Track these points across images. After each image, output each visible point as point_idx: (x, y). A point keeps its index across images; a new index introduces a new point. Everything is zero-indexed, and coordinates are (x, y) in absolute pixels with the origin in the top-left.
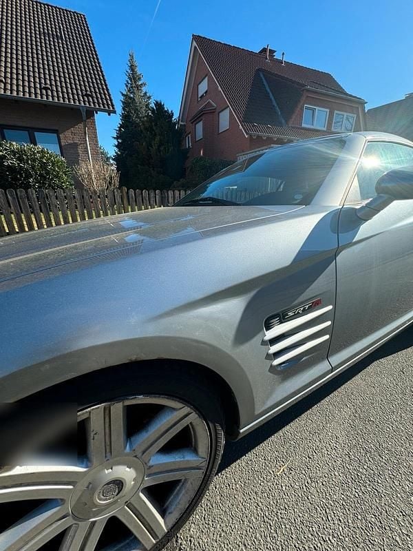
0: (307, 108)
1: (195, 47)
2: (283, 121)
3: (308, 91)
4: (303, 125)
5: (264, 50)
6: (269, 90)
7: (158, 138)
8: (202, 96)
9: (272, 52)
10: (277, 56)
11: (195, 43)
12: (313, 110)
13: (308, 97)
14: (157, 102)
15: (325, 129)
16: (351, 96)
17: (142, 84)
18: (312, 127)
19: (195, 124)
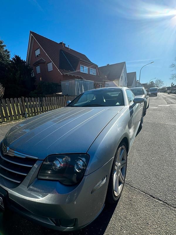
0: (81, 66)
1: (32, 36)
2: (74, 70)
3: (80, 60)
4: (81, 72)
5: (61, 43)
6: (66, 58)
7: (19, 72)
8: (37, 56)
9: (64, 44)
10: (66, 46)
11: (31, 34)
12: (83, 67)
13: (81, 62)
14: (16, 56)
15: (88, 73)
16: (93, 63)
17: (3, 46)
18: (83, 72)
19: (36, 67)
